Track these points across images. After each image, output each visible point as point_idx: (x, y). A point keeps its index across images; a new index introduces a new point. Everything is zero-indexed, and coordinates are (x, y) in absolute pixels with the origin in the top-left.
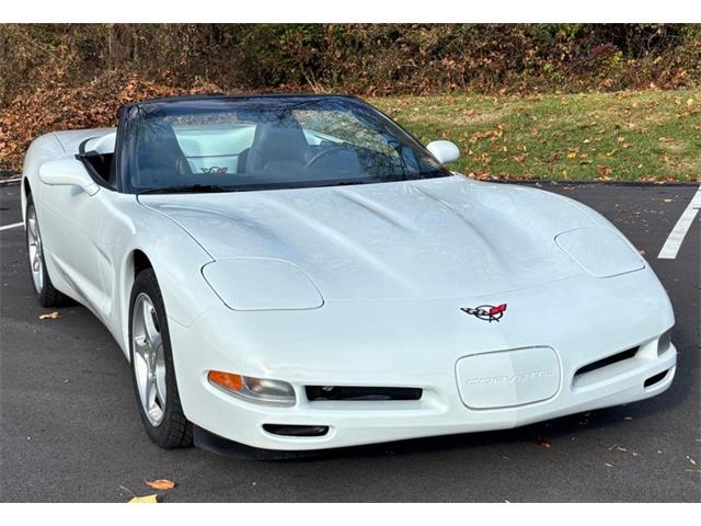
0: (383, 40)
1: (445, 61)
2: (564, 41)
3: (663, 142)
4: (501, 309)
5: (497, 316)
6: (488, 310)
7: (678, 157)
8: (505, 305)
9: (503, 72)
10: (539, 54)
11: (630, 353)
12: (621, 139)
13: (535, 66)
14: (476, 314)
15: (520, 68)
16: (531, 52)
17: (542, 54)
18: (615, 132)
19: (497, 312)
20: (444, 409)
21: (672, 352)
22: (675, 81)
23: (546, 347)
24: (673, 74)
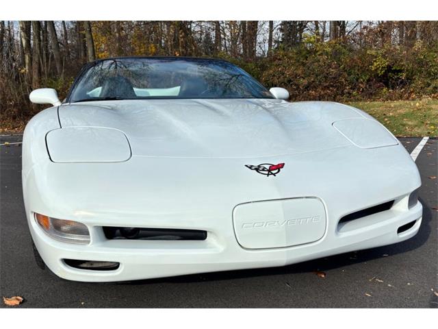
0: (285, 83)
1: (310, 92)
2: (362, 83)
3: (405, 121)
4: (279, 167)
5: (274, 172)
6: (267, 167)
7: (412, 127)
8: (284, 164)
9: (335, 96)
10: (351, 88)
11: (387, 206)
12: (386, 119)
13: (349, 93)
14: (257, 170)
15: (342, 94)
16: (348, 87)
17: (353, 89)
18: (384, 117)
19: (275, 169)
20: (221, 248)
21: (419, 207)
22: (410, 99)
23: (315, 197)
24: (409, 96)
